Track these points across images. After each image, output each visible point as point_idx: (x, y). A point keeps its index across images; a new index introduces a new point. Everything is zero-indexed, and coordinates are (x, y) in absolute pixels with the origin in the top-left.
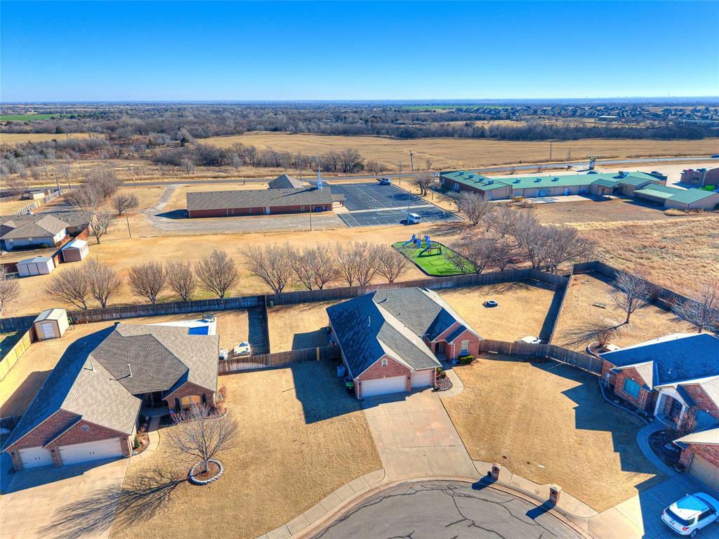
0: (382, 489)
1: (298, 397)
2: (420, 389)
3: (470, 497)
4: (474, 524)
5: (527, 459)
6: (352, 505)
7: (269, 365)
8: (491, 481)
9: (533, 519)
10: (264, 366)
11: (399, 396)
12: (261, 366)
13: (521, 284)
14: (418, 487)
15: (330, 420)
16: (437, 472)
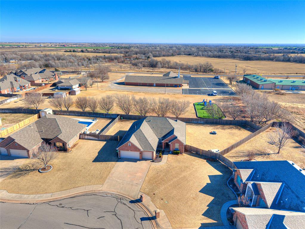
0: (96, 191)
1: (99, 153)
2: (146, 160)
3: (125, 204)
4: (115, 215)
5: (163, 198)
6: (80, 194)
7: (99, 139)
8: (140, 201)
9: (142, 221)
10: (98, 139)
11: (135, 160)
12: (96, 139)
13: (239, 127)
14: (109, 195)
15: (101, 163)
16: (122, 192)
